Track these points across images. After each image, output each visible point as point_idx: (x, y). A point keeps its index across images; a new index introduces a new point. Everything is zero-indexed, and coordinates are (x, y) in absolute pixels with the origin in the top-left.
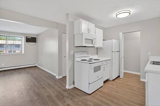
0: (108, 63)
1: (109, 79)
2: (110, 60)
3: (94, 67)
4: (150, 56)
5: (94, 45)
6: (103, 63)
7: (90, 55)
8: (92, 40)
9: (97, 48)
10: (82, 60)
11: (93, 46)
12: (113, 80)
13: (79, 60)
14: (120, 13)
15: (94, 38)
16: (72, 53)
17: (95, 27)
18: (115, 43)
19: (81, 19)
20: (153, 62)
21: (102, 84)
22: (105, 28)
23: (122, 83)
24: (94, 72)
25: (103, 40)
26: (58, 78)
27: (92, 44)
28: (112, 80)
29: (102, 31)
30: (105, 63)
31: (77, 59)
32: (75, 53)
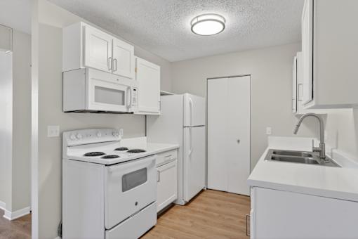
0: (171, 158)
1: (175, 201)
2: (178, 149)
3: (124, 176)
4: (269, 137)
5: (128, 107)
6: (154, 161)
7: (120, 138)
8: (123, 92)
9: (146, 116)
10: (87, 155)
11: (125, 110)
12: (187, 204)
13: (79, 153)
14: (200, 19)
15: (129, 88)
16: (54, 132)
17: (135, 54)
18: (190, 104)
19: (83, 24)
20: (274, 153)
21: (154, 221)
22: (171, 63)
23: (206, 209)
24: (124, 190)
25: (162, 94)
26: (10, 219)
27: (123, 104)
28: (184, 203)
29: (159, 68)
30: (160, 159)
31: (70, 153)
32: (64, 133)
